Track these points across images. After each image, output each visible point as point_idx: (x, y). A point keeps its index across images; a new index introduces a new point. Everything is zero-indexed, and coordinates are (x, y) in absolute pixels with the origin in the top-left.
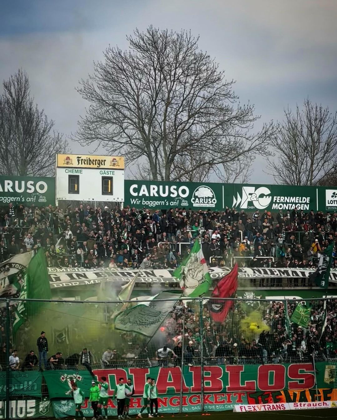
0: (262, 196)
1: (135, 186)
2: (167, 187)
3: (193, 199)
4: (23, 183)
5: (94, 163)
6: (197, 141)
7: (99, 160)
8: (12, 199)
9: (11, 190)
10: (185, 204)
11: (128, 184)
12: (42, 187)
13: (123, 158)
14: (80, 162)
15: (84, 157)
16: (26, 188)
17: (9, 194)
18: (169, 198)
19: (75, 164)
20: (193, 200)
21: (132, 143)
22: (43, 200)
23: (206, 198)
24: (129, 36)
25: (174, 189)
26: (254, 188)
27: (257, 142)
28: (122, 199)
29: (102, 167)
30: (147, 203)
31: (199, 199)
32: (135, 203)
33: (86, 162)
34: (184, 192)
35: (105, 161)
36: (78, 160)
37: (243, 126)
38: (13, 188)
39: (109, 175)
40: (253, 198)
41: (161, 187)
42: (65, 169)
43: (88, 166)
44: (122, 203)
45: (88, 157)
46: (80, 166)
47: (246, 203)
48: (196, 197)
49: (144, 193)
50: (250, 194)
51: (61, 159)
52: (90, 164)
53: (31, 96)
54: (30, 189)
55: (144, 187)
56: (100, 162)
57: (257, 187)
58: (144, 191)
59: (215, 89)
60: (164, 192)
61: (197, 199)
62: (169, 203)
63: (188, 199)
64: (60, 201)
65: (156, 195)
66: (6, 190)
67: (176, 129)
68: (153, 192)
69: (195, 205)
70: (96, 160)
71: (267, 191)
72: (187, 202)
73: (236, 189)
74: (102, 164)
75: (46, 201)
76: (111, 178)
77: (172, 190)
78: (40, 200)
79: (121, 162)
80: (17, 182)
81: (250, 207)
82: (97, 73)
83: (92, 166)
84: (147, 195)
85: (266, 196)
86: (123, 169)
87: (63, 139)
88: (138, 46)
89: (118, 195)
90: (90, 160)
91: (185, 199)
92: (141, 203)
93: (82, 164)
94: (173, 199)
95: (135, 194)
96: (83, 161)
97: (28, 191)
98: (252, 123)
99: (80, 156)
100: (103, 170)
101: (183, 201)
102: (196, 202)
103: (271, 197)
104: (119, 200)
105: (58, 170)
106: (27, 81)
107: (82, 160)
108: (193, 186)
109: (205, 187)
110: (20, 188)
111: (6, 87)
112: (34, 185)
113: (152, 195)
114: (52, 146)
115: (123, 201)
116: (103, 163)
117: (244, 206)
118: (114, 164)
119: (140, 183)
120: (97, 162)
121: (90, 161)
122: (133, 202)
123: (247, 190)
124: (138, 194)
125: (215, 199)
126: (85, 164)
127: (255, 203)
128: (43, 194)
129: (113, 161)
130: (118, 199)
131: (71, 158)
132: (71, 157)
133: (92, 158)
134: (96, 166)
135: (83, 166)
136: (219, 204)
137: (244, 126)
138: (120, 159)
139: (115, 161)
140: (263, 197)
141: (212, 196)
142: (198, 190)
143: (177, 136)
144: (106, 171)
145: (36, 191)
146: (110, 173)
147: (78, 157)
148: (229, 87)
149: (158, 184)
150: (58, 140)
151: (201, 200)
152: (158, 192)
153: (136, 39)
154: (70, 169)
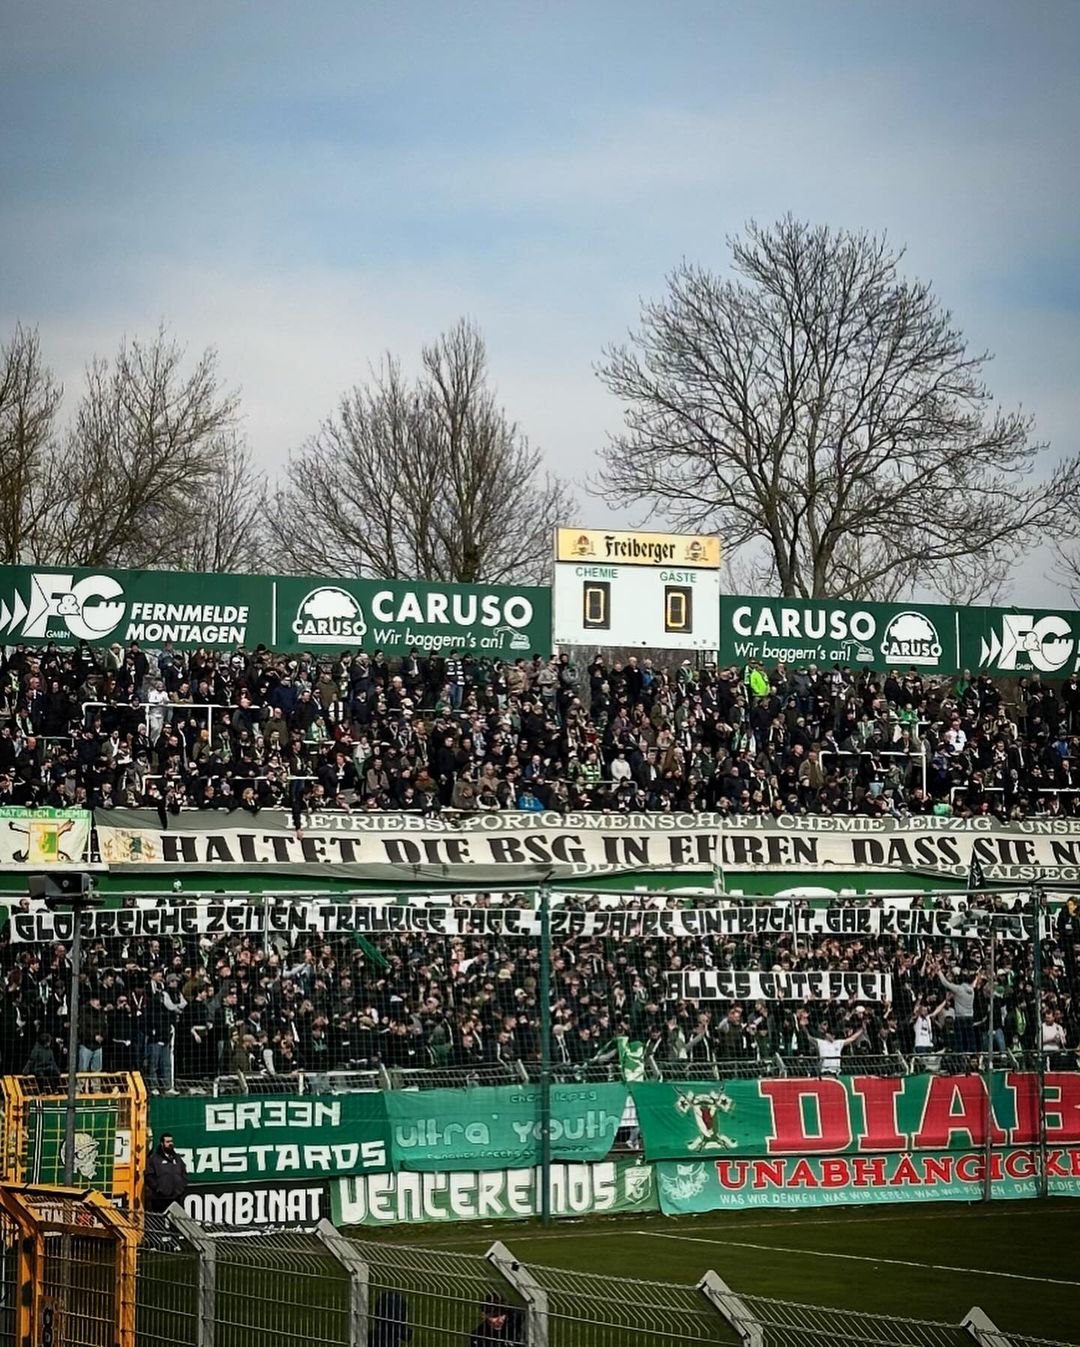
0: (1049, 638)
1: (746, 610)
2: (822, 614)
3: (885, 643)
4: (473, 599)
5: (647, 551)
6: (891, 501)
7: (659, 546)
8: (446, 640)
9: (444, 619)
10: (865, 656)
11: (728, 604)
12: (518, 612)
13: (716, 541)
14: (613, 548)
15: (621, 538)
16: (480, 613)
17: (436, 629)
18: (827, 642)
19: (601, 554)
20: (886, 648)
21: (734, 504)
22: (521, 644)
23: (916, 642)
24: (732, 237)
25: (840, 619)
26: (1030, 618)
27: (1042, 506)
28: (715, 644)
29: (665, 561)
30: (775, 653)
31: (899, 644)
32: (745, 653)
33: (626, 550)
34: (863, 626)
35: (672, 546)
36: (608, 545)
37: (1005, 466)
38: (448, 612)
39: (684, 584)
40: (1030, 643)
41: (808, 614)
42: (577, 566)
43: (632, 559)
44: (715, 654)
45: (633, 536)
46: (612, 558)
47: (1013, 656)
48: (892, 640)
49: (766, 629)
50: (1022, 634)
51: (566, 543)
52: (636, 555)
53: (490, 387)
54: (490, 616)
55: (766, 613)
56: (661, 551)
57: (1038, 615)
58: (766, 622)
59: (937, 375)
60: (815, 627)
61: (895, 645)
62: (827, 654)
63: (873, 644)
64: (561, 647)
65: (797, 634)
66: (431, 619)
67: (842, 472)
68: (789, 626)
69: (890, 660)
70: (651, 545)
71: (1061, 627)
72: (870, 650)
73: (987, 621)
74: (666, 556)
75: (528, 647)
76: (687, 591)
77: (835, 622)
78: (514, 645)
79: (712, 550)
80: (457, 599)
81: (1022, 667)
82: (649, 328)
83: (640, 559)
84: (775, 633)
85: (1061, 638)
86: (715, 569)
87: (566, 496)
88: (754, 264)
89: (705, 635)
90: (636, 545)
91: (864, 643)
92: (759, 653)
93: (616, 553)
94: (836, 645)
95: (746, 632)
96: (619, 547)
97: (485, 621)
98: (1028, 460)
99: (611, 534)
100: (668, 571)
101: (862, 649)
102: (893, 651)
103: (1071, 642)
104: (708, 647)
105: (559, 568)
106: (478, 347)
107: (617, 544)
108: (886, 612)
109: (914, 615)
110: (465, 613)
111: (428, 360)
112: (500, 606)
113: (786, 634)
114: (540, 511)
115: (718, 648)
116: (668, 553)
117: (1008, 663)
118: (695, 556)
119: (756, 603)
120: (653, 549)
121: (636, 548)
122: (740, 650)
123: (1013, 624)
124: (753, 631)
125: (937, 645)
126: (624, 554)
127: (1032, 655)
128: (521, 630)
129: (692, 548)
130: (704, 642)
131: (590, 539)
132: (589, 535)
133: (641, 540)
134: (650, 561)
135: (620, 559)
136: (946, 659)
137: (1010, 465)
138: (710, 543)
139: (696, 547)
140: (1052, 642)
141: (930, 639)
142: (896, 622)
143: (845, 486)
144: (676, 571)
145: (503, 622)
146: (684, 577)
147: (607, 538)
148: (976, 368)
149: (800, 607)
150: (553, 497)
151: (905, 648)
152: (801, 627)
153: (751, 245)
154: (588, 567)
